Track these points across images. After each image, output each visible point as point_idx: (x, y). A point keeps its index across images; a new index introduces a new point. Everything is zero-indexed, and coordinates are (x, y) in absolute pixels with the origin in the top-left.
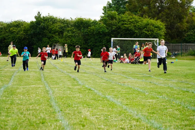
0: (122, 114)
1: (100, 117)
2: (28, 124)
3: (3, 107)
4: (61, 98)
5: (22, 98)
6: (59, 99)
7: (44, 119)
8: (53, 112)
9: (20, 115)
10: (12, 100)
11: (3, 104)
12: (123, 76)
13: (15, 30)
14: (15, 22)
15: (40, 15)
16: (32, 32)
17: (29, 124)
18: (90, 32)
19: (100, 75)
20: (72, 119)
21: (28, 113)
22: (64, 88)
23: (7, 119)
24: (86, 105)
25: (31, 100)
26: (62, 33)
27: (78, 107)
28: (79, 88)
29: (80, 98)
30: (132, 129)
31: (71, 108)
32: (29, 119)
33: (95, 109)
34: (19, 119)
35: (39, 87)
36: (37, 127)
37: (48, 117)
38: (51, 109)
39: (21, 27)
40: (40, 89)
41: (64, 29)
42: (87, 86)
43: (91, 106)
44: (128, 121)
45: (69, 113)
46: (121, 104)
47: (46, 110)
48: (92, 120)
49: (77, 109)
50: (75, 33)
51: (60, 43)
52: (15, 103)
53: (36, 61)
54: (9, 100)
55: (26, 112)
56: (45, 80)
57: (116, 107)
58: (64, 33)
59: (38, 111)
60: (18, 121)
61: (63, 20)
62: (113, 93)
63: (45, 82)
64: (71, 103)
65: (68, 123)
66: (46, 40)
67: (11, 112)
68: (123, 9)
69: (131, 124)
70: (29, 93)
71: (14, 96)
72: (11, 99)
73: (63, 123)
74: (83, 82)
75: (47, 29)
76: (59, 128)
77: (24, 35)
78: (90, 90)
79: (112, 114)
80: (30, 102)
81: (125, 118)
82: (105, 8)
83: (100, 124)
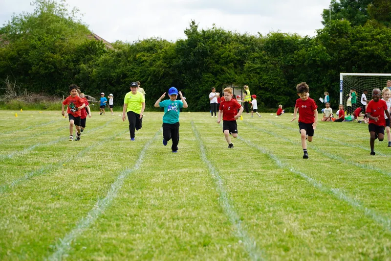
0: (364, 225)
1: (319, 232)
2: (175, 247)
3: (124, 213)
4: (241, 194)
5: (161, 195)
6: (238, 196)
7: (206, 236)
8: (226, 223)
9: (158, 230)
10: (142, 200)
11: (123, 208)
12: (364, 148)
13: (147, 57)
14: (147, 41)
15: (196, 26)
16: (180, 62)
17: (177, 246)
18: (298, 61)
19: (319, 147)
20: (264, 236)
21: (175, 224)
22: (246, 174)
23: (132, 238)
24: (291, 209)
25: (180, 198)
26: (241, 63)
27: (275, 212)
28: (277, 173)
29: (279, 194)
30: (382, 254)
31: (261, 214)
32: (176, 238)
33: (309, 215)
34: (157, 237)
35: (196, 173)
36: (194, 252)
37: (215, 233)
38: (222, 217)
39: (159, 52)
40: (197, 176)
41: (245, 56)
42: (292, 170)
43: (300, 209)
44: (374, 240)
45: (257, 225)
46: (361, 205)
47: (211, 218)
48: (303, 238)
49: (273, 215)
50: (267, 63)
51: (237, 84)
52: (147, 205)
53: (189, 120)
54: (135, 198)
55: (171, 223)
56: (208, 158)
57: (350, 210)
58: (245, 63)
59: (194, 220)
60: (154, 242)
61: (243, 36)
62: (345, 182)
63: (208, 162)
64: (262, 203)
65: (256, 244)
66: (209, 78)
67: (140, 223)
68: (363, 16)
69: (381, 244)
70: (175, 184)
71: (145, 191)
72: (140, 196)
73: (246, 245)
74: (285, 162)
75: (210, 56)
76: (238, 255)
77: (165, 67)
78: (298, 177)
79: (344, 225)
80: (179, 203)
81: (369, 233)
82: (326, 13)
83: (319, 246)
